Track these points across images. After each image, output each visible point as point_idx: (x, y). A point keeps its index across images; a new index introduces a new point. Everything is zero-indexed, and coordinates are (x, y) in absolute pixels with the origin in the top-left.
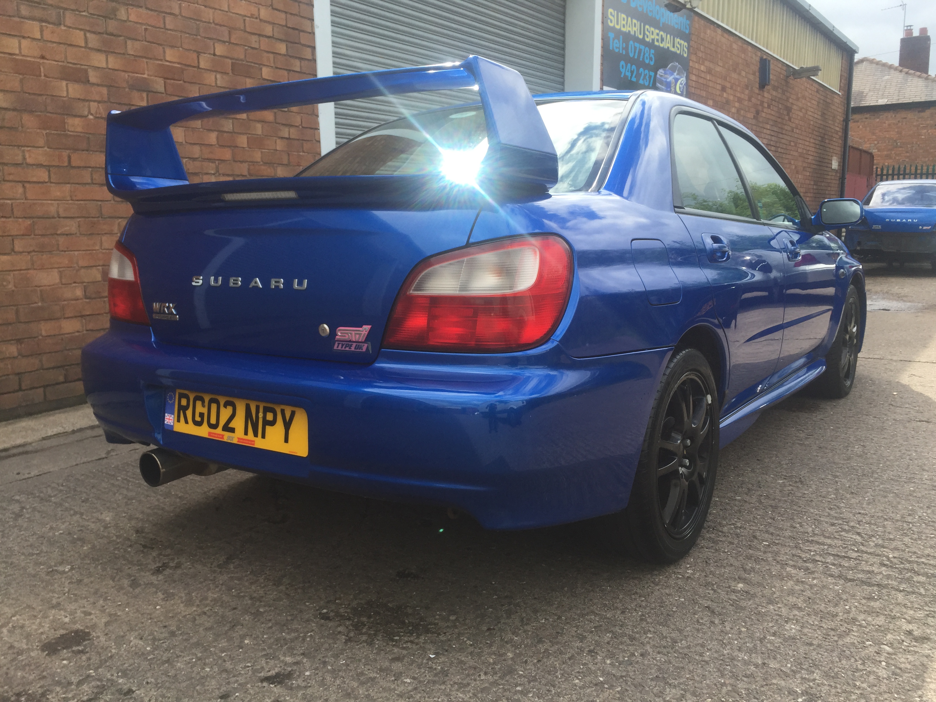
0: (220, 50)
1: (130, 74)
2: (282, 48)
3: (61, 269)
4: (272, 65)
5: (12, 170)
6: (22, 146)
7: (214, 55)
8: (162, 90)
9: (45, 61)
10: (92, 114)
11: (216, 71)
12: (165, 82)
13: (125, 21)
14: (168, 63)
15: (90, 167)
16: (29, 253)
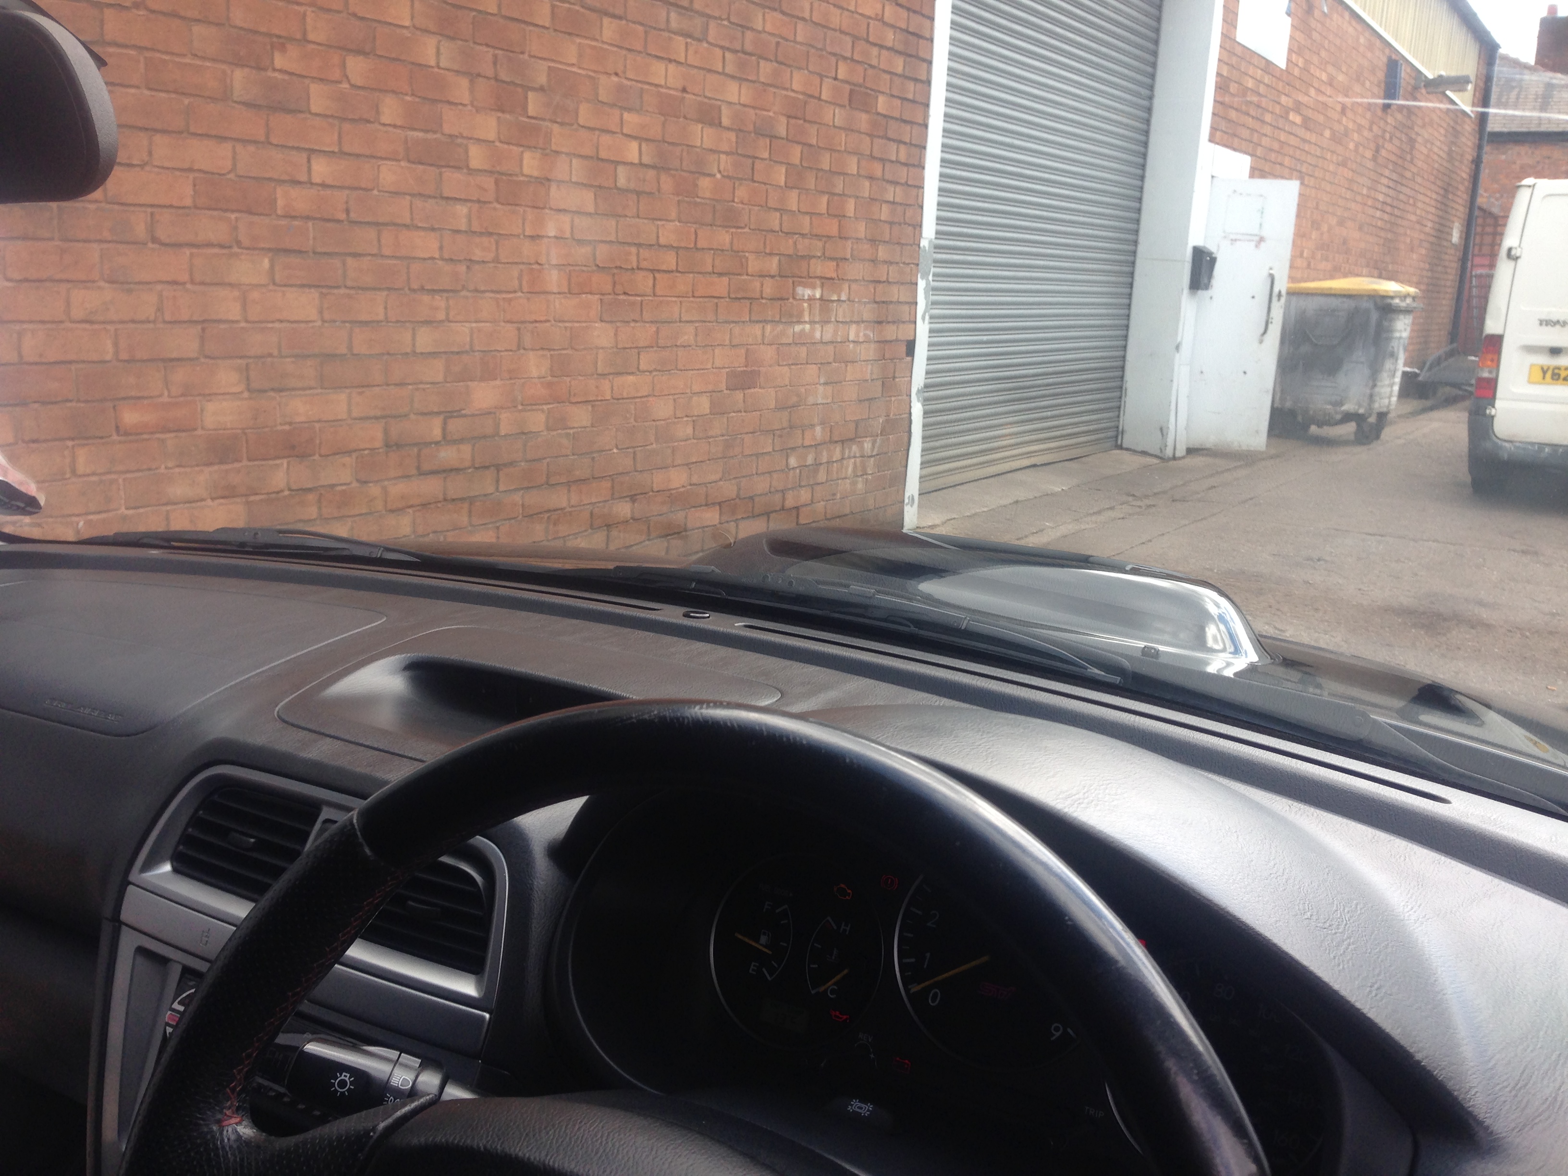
0: (843, 72)
1: (758, 111)
2: (899, 64)
3: (676, 396)
4: (888, 91)
5: (645, 253)
6: (657, 220)
7: (836, 79)
8: (783, 133)
9: (685, 95)
10: (720, 172)
11: (834, 104)
12: (788, 122)
13: (760, 32)
14: (793, 94)
15: (712, 249)
16: (650, 372)
